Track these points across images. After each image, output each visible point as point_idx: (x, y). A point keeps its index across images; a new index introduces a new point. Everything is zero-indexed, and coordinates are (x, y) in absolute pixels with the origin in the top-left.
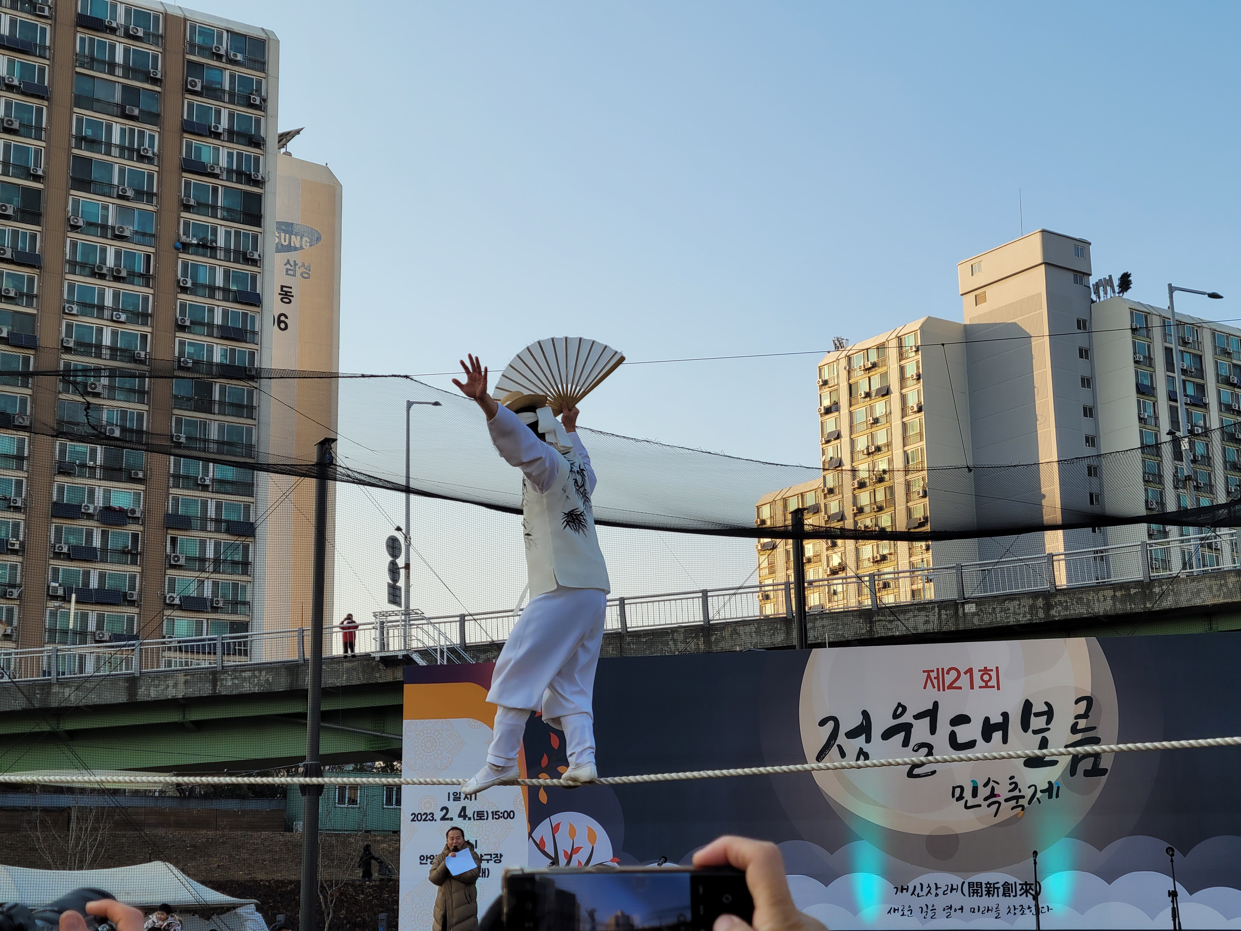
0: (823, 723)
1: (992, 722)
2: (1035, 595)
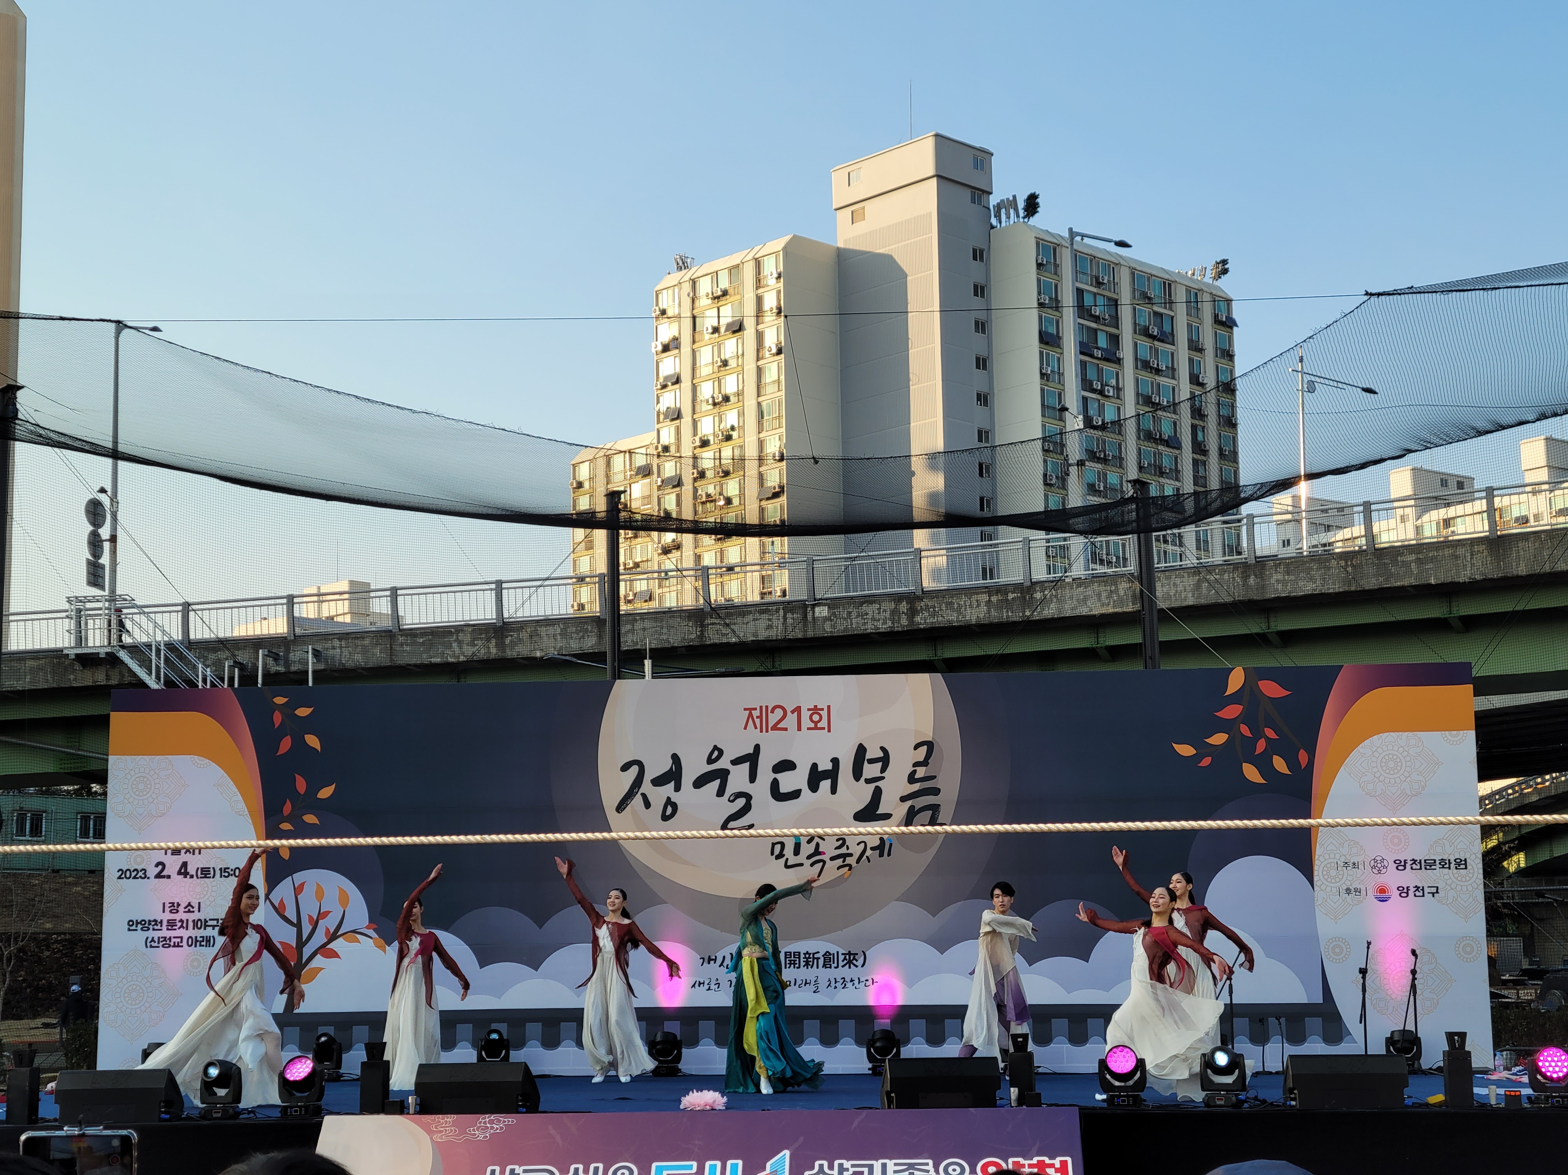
0: (625, 767)
1: (820, 769)
2: (898, 598)
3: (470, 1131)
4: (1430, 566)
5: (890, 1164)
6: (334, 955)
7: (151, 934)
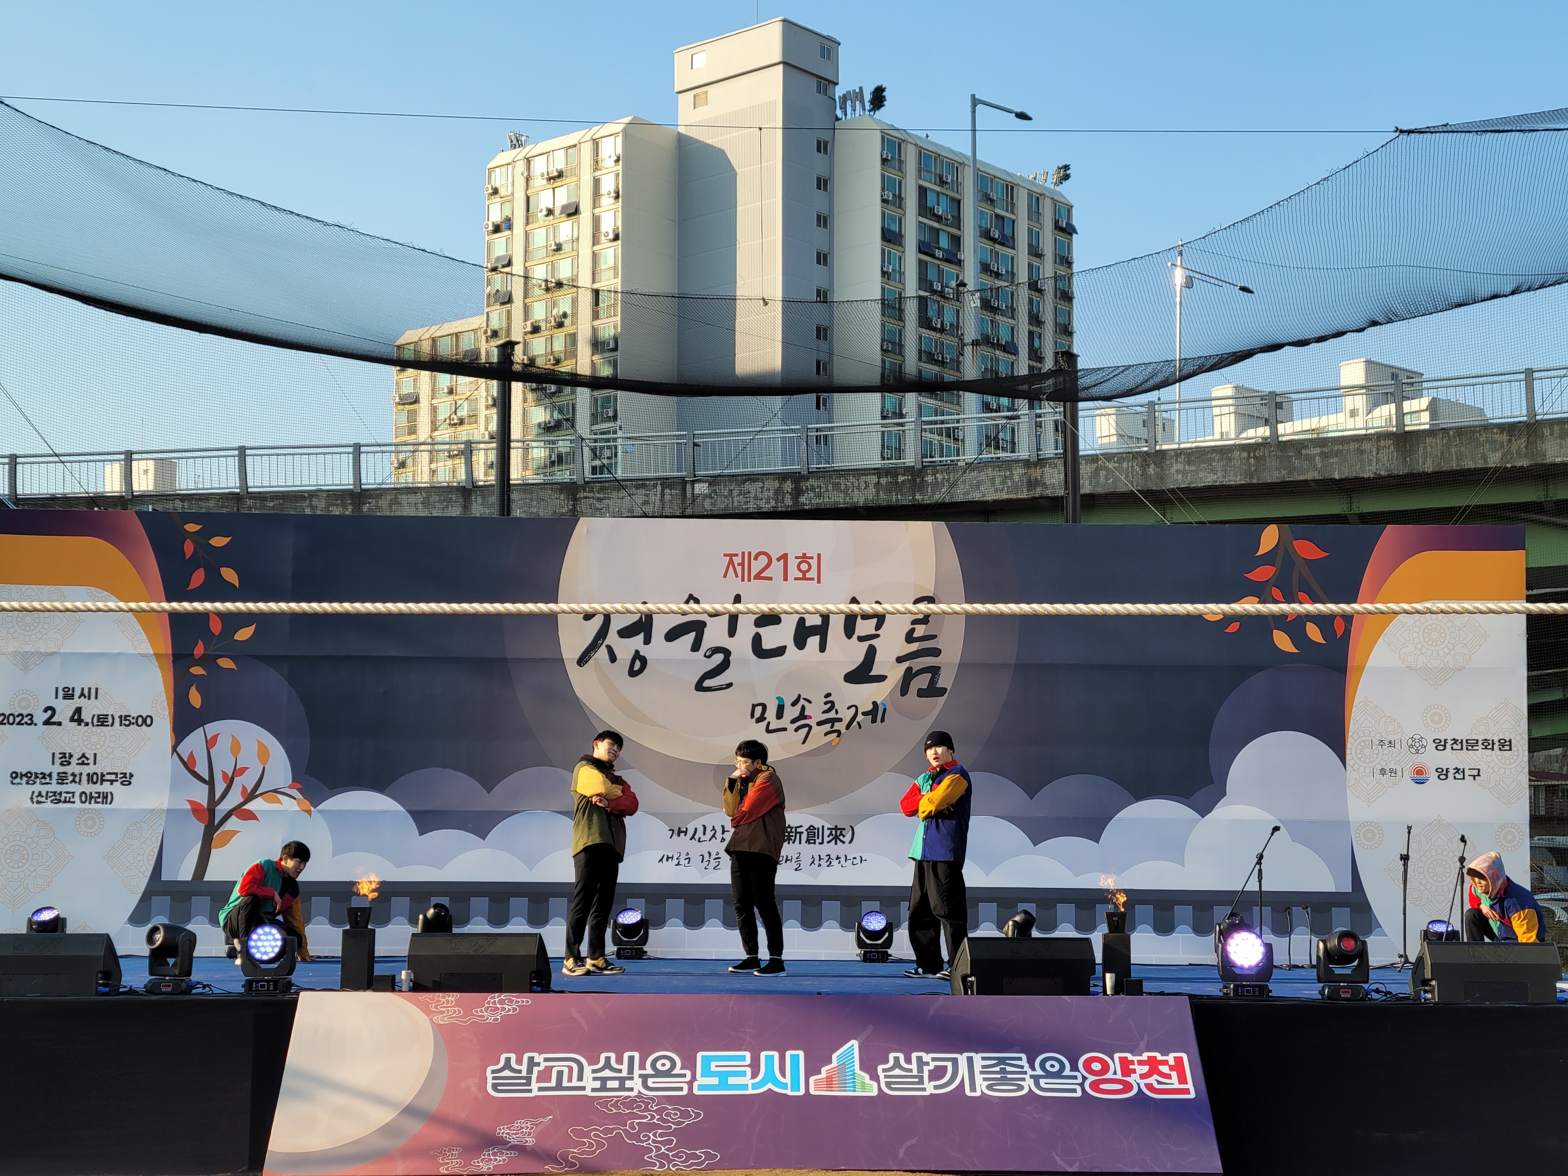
0: (588, 617)
1: (808, 624)
2: (782, 477)
3: (476, 1011)
4: (1336, 460)
5: (977, 1058)
6: (250, 816)
7: (37, 788)
